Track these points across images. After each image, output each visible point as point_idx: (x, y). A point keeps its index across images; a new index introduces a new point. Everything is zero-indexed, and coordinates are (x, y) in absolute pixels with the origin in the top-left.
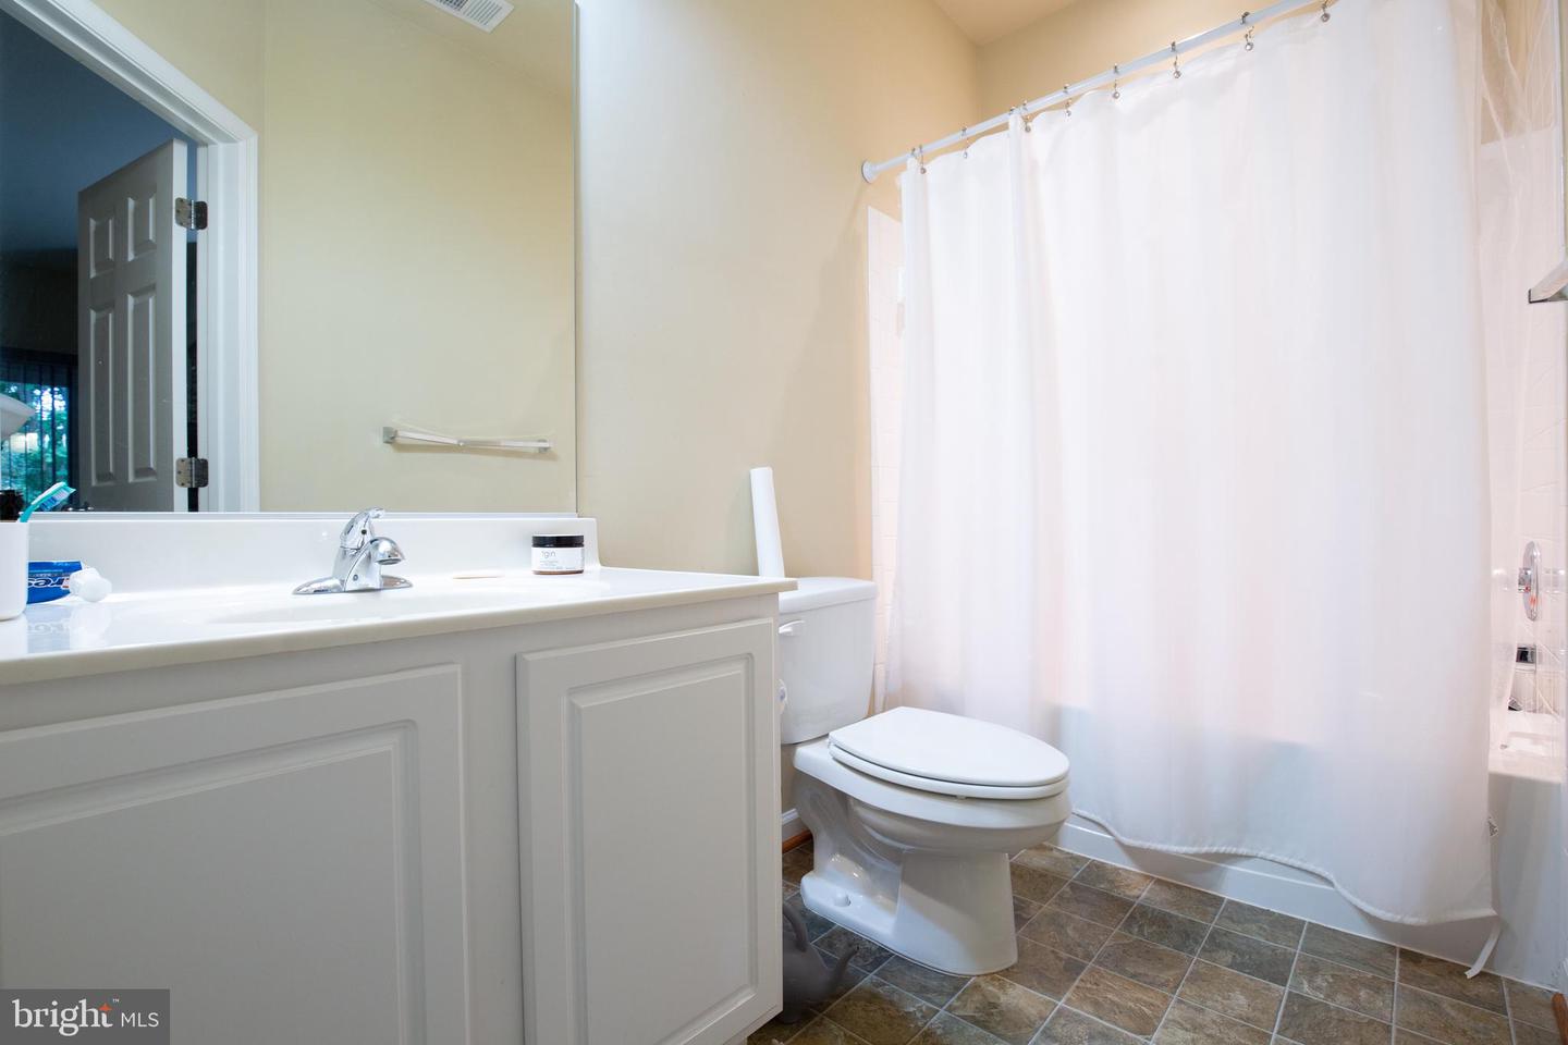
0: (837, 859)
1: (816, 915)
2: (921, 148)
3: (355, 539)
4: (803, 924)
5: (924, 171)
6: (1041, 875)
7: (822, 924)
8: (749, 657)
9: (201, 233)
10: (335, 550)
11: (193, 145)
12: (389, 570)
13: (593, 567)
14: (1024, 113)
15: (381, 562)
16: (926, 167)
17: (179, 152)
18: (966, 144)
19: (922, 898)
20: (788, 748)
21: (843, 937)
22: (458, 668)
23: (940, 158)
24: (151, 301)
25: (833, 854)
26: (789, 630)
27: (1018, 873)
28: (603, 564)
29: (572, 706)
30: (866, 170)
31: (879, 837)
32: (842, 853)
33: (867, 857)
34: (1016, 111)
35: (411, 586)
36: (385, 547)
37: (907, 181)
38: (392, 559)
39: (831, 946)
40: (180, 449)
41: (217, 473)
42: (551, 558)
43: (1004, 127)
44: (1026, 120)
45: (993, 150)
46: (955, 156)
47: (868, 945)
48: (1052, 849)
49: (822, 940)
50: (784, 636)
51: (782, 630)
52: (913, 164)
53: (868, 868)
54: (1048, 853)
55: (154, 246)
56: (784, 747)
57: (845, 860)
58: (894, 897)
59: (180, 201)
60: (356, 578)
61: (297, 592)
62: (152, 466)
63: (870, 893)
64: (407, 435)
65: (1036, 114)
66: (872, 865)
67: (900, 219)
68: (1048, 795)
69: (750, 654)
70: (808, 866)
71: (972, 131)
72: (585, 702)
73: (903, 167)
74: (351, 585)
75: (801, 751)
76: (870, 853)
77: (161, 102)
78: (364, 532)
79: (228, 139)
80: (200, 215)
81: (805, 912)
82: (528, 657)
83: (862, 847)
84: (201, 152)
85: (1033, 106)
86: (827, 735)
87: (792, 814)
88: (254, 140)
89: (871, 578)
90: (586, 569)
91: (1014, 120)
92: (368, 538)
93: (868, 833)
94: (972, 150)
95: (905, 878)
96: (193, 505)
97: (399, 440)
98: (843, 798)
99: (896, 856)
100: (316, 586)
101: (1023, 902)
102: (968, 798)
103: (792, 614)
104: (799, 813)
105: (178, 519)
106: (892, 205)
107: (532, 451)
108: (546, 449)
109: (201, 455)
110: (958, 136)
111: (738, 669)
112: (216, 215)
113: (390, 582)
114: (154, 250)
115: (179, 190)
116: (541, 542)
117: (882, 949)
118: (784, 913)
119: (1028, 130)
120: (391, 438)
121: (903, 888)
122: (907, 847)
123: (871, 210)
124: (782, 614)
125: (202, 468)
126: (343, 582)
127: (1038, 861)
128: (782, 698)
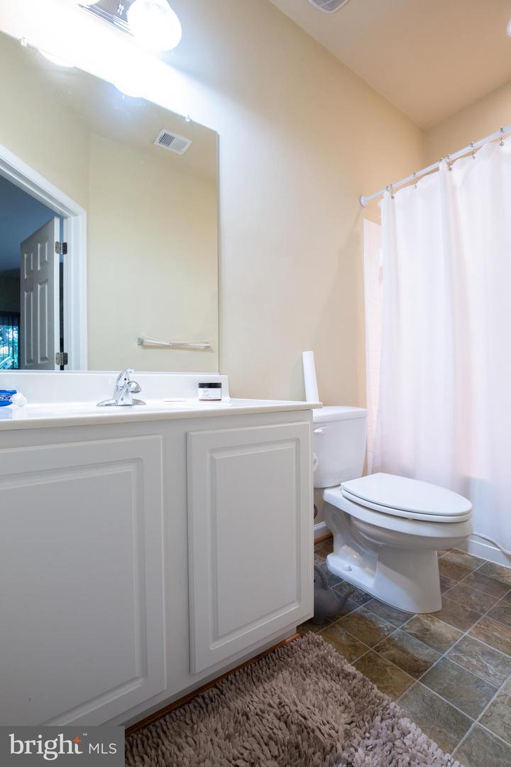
0: (345, 548)
1: (334, 575)
2: (391, 185)
3: (122, 382)
4: (327, 578)
5: (393, 197)
6: (458, 566)
7: (336, 579)
8: (297, 440)
9: (65, 255)
10: (114, 388)
11: (62, 218)
12: (136, 396)
13: (226, 398)
14: (448, 161)
15: (132, 392)
16: (394, 195)
17: (57, 221)
18: (415, 182)
19: (388, 570)
20: (319, 491)
21: (347, 587)
22: (161, 437)
23: (401, 190)
24: (46, 286)
25: (343, 545)
26: (321, 431)
27: (443, 564)
28: (231, 397)
29: (212, 458)
30: (362, 201)
31: (367, 538)
32: (348, 545)
33: (361, 548)
34: (444, 160)
35: (145, 404)
36: (133, 385)
37: (383, 204)
38: (136, 391)
39: (340, 590)
40: (57, 349)
41: (71, 359)
42: (206, 393)
43: (437, 169)
44: (449, 164)
45: (430, 182)
46: (410, 188)
47: (360, 592)
48: (463, 554)
49: (336, 587)
50: (317, 434)
51: (316, 431)
52: (386, 194)
53: (361, 553)
54: (463, 556)
55: (47, 263)
56: (316, 489)
57: (348, 548)
58: (374, 569)
59: (57, 243)
60: (122, 399)
61: (98, 405)
62: (47, 356)
63: (362, 566)
64: (148, 341)
65: (454, 161)
66: (363, 553)
67: (380, 224)
68: (459, 521)
69: (298, 439)
70: (330, 550)
71: (418, 174)
72: (218, 456)
73: (382, 197)
74: (120, 403)
75: (327, 492)
76: (362, 545)
77: (49, 201)
78: (125, 379)
79: (75, 215)
80: (64, 248)
81: (328, 572)
82: (192, 433)
83: (357, 541)
84: (65, 221)
85: (452, 157)
86: (339, 485)
87: (322, 525)
88: (85, 214)
89: (366, 408)
90: (223, 399)
91: (442, 165)
92: (127, 381)
93: (361, 536)
94: (419, 184)
95: (380, 559)
96: (62, 368)
97: (144, 343)
98: (348, 516)
99: (375, 548)
100: (106, 403)
101: (446, 579)
102: (414, 520)
103: (322, 423)
104: (327, 524)
105: (56, 373)
106: (375, 216)
107: (202, 348)
108: (208, 347)
109: (65, 351)
110: (411, 177)
111: (292, 446)
112: (70, 249)
113: (137, 402)
114: (47, 264)
115: (57, 239)
116: (202, 386)
117: (367, 594)
118: (315, 569)
119: (450, 169)
120: (141, 342)
121: (379, 564)
122: (381, 543)
123: (365, 220)
124: (314, 423)
125: (65, 356)
126: (117, 401)
127: (456, 559)
128: (315, 462)
